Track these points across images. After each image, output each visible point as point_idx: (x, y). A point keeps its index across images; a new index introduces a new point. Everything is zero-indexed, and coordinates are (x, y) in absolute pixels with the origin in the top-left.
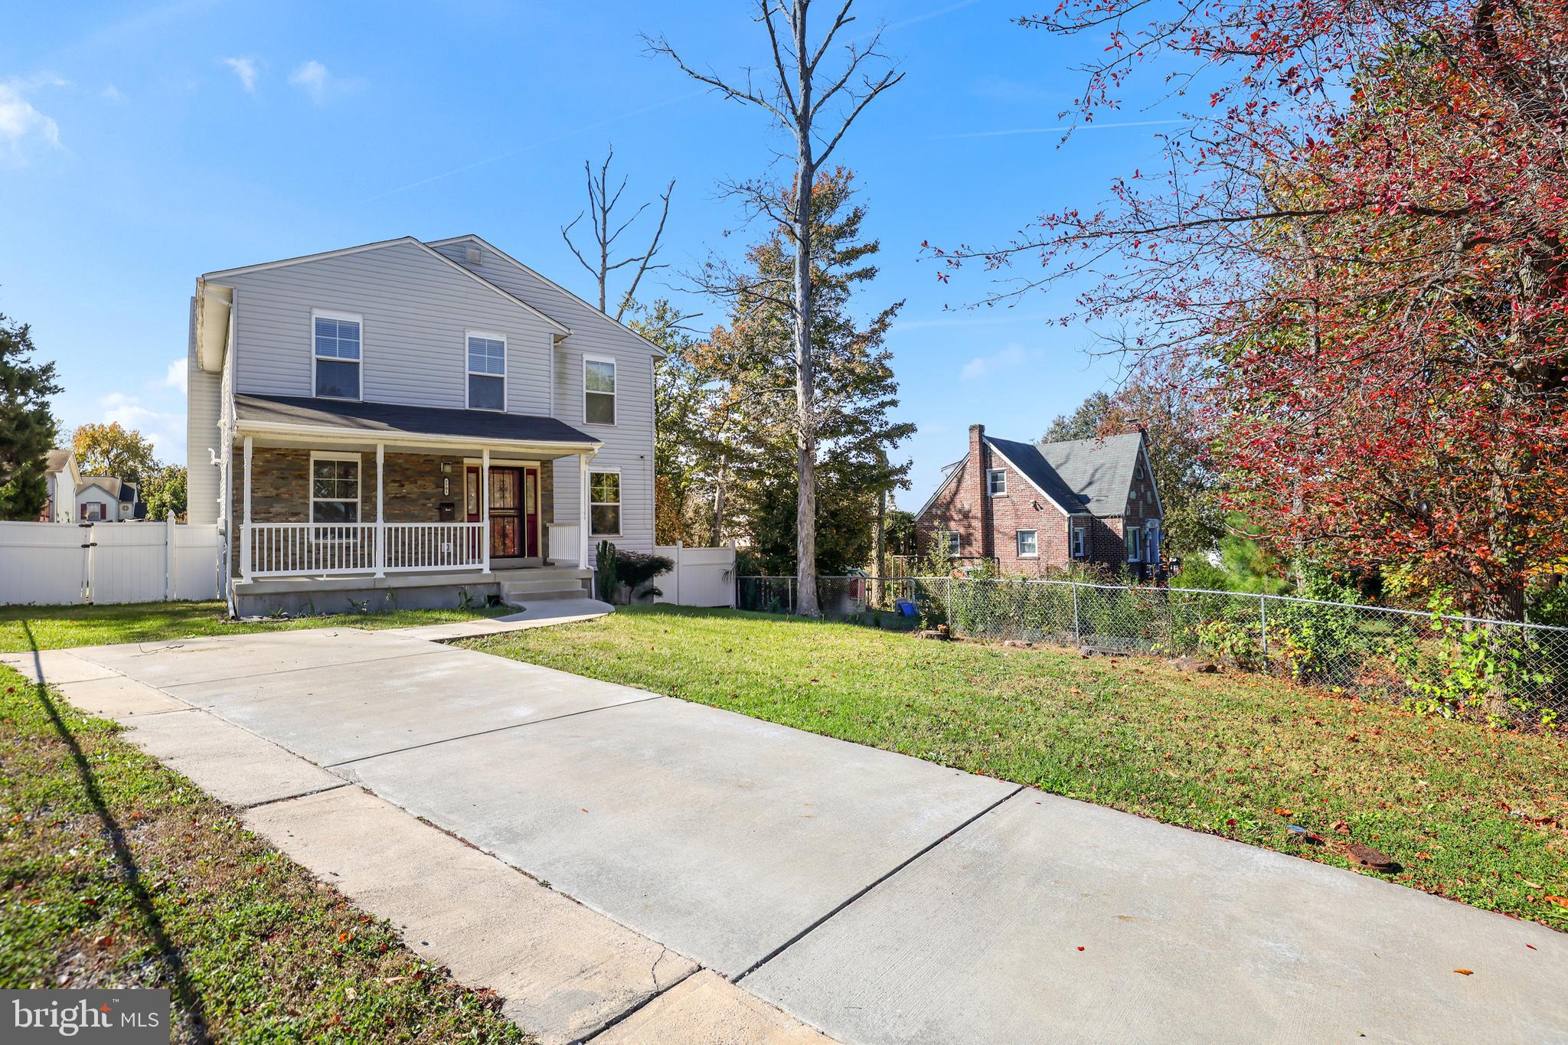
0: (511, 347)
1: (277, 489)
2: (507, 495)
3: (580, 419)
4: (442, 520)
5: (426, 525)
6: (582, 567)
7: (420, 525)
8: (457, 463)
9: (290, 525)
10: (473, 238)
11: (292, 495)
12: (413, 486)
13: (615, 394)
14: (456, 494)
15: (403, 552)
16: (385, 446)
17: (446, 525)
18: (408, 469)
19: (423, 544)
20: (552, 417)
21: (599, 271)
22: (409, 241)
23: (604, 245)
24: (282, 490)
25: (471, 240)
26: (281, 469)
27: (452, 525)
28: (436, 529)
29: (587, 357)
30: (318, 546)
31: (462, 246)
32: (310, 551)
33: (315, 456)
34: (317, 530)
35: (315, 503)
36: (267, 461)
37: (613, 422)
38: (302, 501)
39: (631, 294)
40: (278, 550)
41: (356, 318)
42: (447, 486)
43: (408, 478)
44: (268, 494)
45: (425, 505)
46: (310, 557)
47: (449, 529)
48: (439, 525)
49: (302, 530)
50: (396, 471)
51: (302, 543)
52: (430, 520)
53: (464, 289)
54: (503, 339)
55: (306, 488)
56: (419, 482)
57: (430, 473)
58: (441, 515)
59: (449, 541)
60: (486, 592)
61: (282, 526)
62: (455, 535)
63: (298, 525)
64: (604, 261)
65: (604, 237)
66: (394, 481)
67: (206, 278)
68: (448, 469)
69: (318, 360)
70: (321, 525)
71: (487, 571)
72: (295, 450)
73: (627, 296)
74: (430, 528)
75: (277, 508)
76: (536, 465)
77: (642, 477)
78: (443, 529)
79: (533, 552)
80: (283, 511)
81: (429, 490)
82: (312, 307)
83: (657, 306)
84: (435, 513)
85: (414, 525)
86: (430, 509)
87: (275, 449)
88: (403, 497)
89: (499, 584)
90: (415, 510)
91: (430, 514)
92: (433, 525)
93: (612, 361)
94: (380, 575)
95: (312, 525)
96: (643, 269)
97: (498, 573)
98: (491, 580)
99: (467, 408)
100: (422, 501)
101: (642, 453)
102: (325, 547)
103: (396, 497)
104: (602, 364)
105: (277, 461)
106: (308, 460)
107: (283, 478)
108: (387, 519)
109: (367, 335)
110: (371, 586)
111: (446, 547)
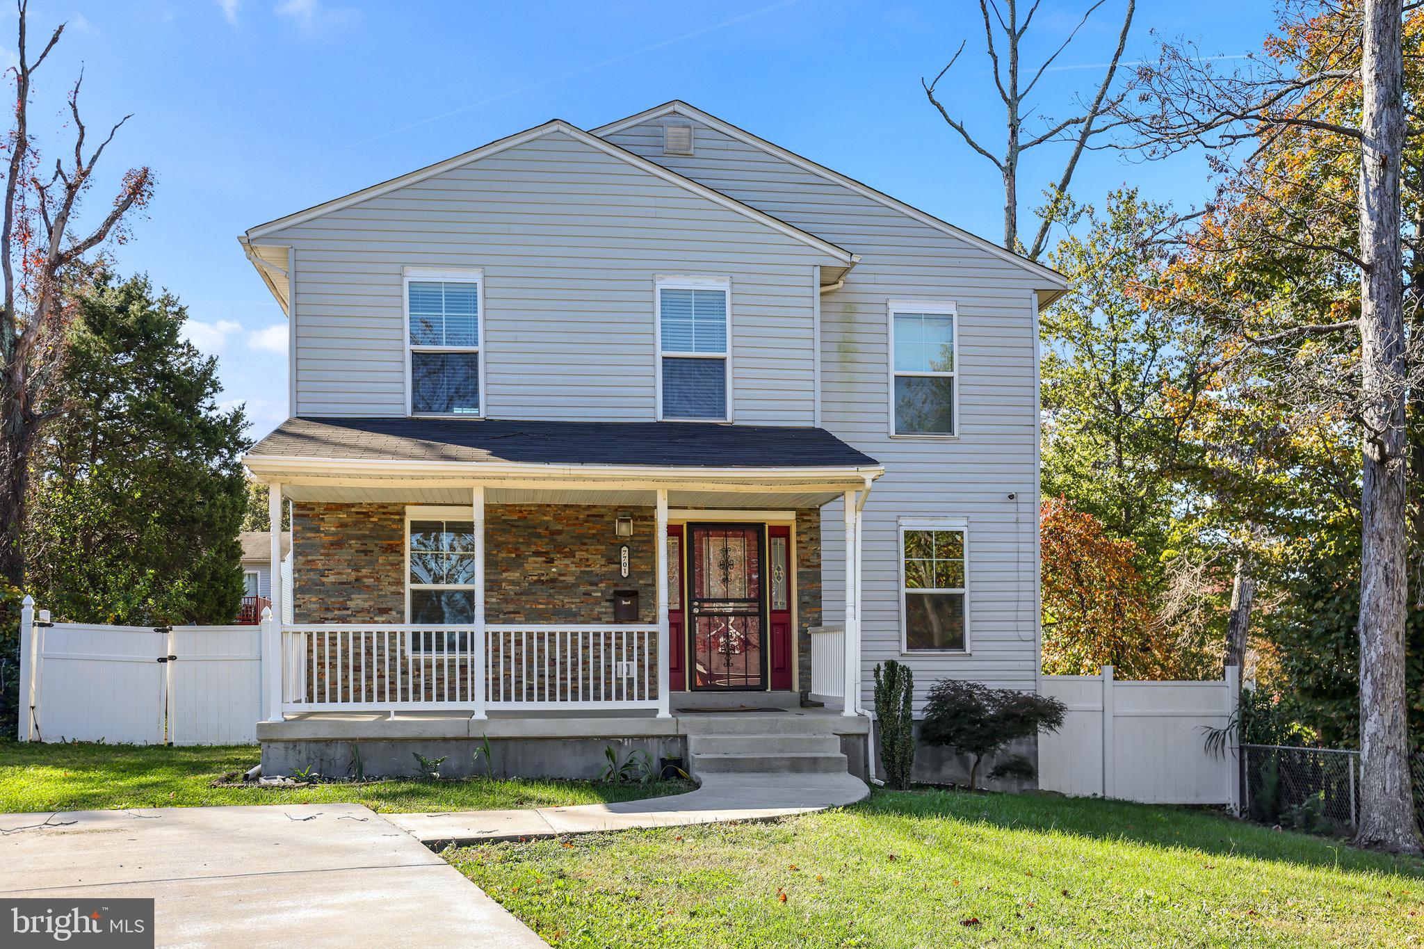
0: (739, 299)
1: (357, 570)
2: (734, 573)
3: (883, 428)
4: (617, 621)
5: (591, 628)
6: (849, 712)
7: (580, 628)
8: (644, 518)
9: (374, 628)
10: (678, 107)
11: (378, 579)
12: (568, 561)
13: (955, 374)
14: (642, 574)
15: (552, 677)
16: (487, 490)
17: (624, 628)
18: (560, 532)
19: (585, 662)
20: (818, 425)
21: (1002, 155)
22: (554, 127)
23: (1012, 102)
24: (364, 571)
25: (673, 110)
26: (364, 537)
27: (635, 628)
28: (608, 636)
29: (896, 306)
30: (416, 663)
31: (657, 124)
32: (405, 673)
33: (414, 514)
34: (416, 636)
35: (414, 592)
36: (343, 525)
37: (950, 429)
38: (393, 588)
39: (1062, 188)
40: (357, 669)
41: (473, 276)
42: (625, 559)
43: (559, 549)
44: (344, 578)
45: (588, 594)
46: (404, 682)
47: (630, 635)
48: (613, 629)
49: (393, 635)
50: (539, 536)
51: (393, 659)
52: (598, 620)
53: (652, 202)
54: (724, 286)
55: (398, 566)
56: (579, 555)
57: (597, 538)
58: (615, 614)
59: (630, 658)
60: (657, 752)
61: (363, 628)
62: (640, 648)
63: (387, 628)
64: (1014, 133)
65: (1015, 87)
66: (537, 554)
67: (252, 236)
68: (624, 530)
69: (414, 354)
70: (422, 628)
71: (665, 713)
72: (383, 506)
73: (1055, 195)
74: (597, 635)
75: (357, 601)
76: (788, 518)
77: (1013, 537)
78: (619, 636)
79: (783, 682)
80: (366, 605)
81: (596, 569)
82: (403, 265)
83: (1114, 203)
84: (606, 607)
85: (569, 628)
86: (597, 602)
87: (353, 505)
88: (553, 581)
89: (684, 738)
90: (571, 602)
91: (597, 609)
92: (602, 628)
93: (948, 308)
94: (480, 715)
95: (408, 628)
96: (1085, 134)
97: (684, 718)
98: (670, 730)
99: (660, 418)
100: (582, 589)
101: (1012, 489)
102: (428, 666)
103: (539, 582)
104: (929, 316)
105: (356, 524)
106: (402, 521)
107: (365, 552)
108: (490, 617)
109: (490, 303)
110: (462, 733)
111: (626, 669)
